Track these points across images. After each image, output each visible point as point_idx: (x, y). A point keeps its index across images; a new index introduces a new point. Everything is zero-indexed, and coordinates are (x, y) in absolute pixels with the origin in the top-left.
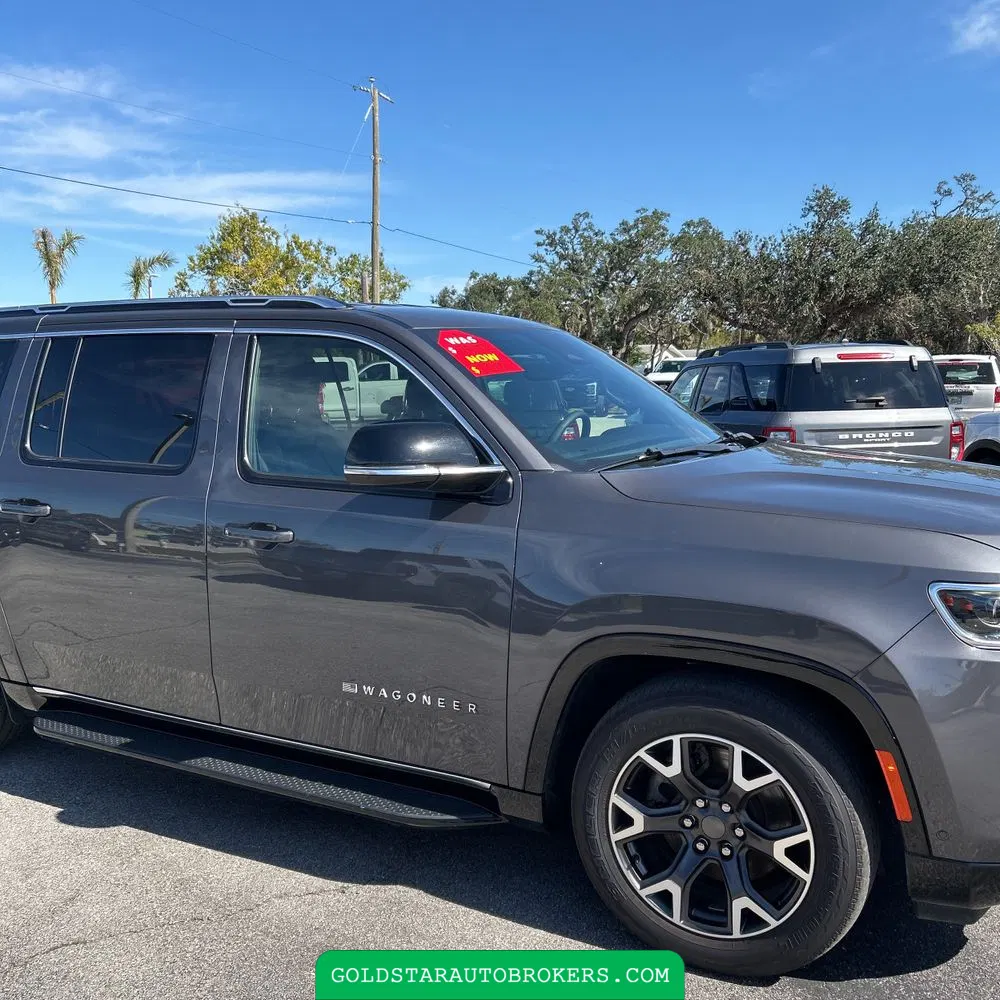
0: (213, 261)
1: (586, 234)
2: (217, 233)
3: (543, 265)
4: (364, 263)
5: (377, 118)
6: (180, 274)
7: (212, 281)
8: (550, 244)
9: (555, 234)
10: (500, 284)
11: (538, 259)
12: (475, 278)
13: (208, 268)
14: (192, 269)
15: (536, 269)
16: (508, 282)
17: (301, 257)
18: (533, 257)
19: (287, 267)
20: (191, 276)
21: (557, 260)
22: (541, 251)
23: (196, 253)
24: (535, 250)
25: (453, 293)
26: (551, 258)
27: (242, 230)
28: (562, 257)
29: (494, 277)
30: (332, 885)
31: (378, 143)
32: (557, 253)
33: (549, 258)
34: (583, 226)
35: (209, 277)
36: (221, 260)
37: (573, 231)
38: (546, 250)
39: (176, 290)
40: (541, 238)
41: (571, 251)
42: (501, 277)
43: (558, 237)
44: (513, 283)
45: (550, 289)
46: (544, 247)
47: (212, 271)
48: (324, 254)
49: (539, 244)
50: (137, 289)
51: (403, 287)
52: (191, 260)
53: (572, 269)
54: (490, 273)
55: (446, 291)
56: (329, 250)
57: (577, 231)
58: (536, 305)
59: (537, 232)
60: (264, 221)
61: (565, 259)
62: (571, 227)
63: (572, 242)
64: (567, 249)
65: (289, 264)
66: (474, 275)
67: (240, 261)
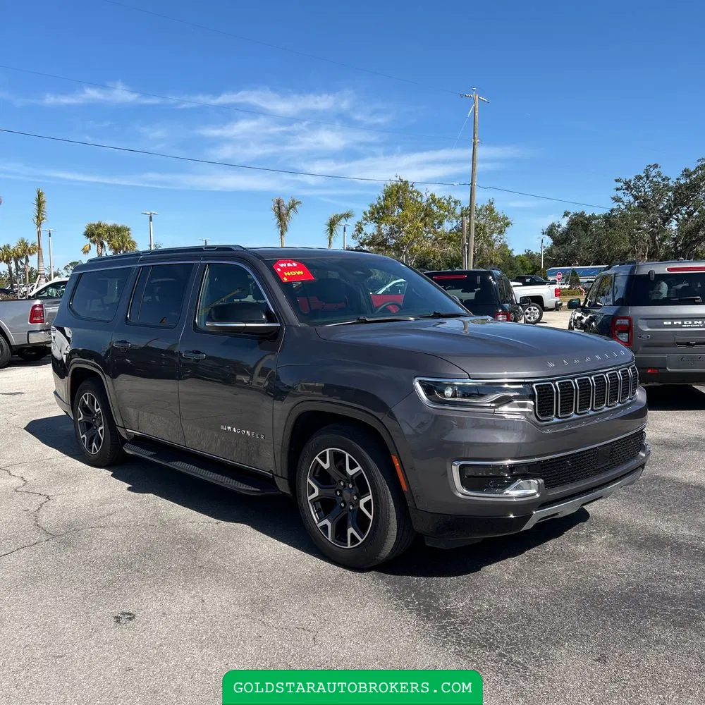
0: (378, 214)
1: (655, 180)
2: (382, 195)
3: (621, 204)
4: (481, 210)
5: (477, 114)
6: (358, 223)
7: (379, 227)
8: (627, 189)
9: (630, 181)
10: (587, 219)
11: (617, 200)
12: (567, 216)
13: (376, 218)
14: (365, 219)
15: (615, 207)
16: (593, 217)
17: (435, 208)
18: (614, 199)
19: (426, 215)
20: (366, 224)
21: (632, 200)
22: (620, 194)
23: (368, 209)
24: (615, 193)
25: (559, 226)
26: (628, 198)
27: (398, 192)
28: (636, 198)
29: (582, 215)
30: (216, 521)
31: (477, 131)
32: (632, 195)
33: (625, 199)
34: (653, 174)
35: (376, 224)
36: (383, 213)
37: (645, 178)
38: (624, 193)
39: (356, 233)
40: (620, 185)
41: (643, 194)
42: (587, 215)
43: (633, 182)
44: (598, 218)
45: (623, 221)
46: (622, 191)
47: (378, 220)
48: (453, 204)
49: (617, 189)
50: (331, 234)
51: (507, 224)
52: (365, 214)
53: (641, 206)
54: (579, 211)
55: (553, 225)
56: (456, 202)
57: (648, 178)
58: (611, 234)
59: (616, 181)
60: (412, 186)
61: (637, 199)
62: (643, 175)
63: (644, 186)
64: (640, 192)
65: (428, 213)
66: (566, 214)
67: (396, 214)
